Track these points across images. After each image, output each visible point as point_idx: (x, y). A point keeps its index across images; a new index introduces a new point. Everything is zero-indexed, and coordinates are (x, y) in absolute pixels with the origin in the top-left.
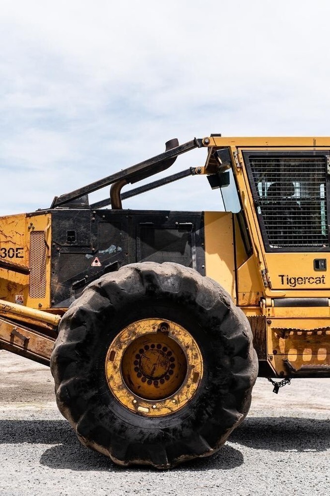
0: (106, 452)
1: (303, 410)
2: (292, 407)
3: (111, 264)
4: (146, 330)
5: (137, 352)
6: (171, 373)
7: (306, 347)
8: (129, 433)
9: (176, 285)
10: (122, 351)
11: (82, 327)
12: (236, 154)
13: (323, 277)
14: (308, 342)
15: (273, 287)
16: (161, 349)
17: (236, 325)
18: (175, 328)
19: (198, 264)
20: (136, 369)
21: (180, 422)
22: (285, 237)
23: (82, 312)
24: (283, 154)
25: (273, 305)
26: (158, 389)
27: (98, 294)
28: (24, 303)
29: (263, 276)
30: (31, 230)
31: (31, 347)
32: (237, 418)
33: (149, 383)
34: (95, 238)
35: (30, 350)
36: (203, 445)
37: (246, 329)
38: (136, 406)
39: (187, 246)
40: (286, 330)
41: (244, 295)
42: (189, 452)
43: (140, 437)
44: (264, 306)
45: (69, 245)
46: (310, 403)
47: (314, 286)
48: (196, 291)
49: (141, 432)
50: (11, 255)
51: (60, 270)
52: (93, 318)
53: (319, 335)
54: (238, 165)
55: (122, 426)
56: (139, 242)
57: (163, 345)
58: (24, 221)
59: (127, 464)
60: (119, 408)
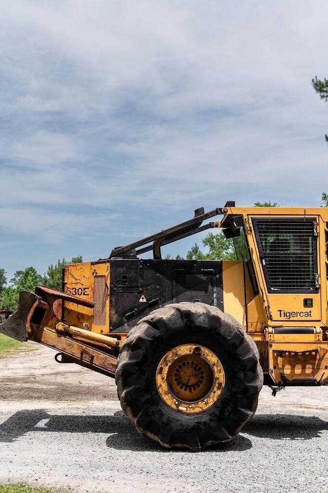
0: (156, 438)
1: (295, 409)
2: (286, 406)
3: (153, 300)
4: (185, 353)
5: (177, 368)
6: (201, 382)
7: (297, 364)
8: (173, 425)
9: (207, 320)
10: (168, 367)
11: (140, 350)
12: (247, 220)
13: (310, 312)
14: (299, 360)
15: (274, 319)
16: (194, 366)
17: (248, 349)
18: (205, 351)
19: (218, 300)
20: (176, 380)
21: (209, 417)
22: (283, 282)
23: (139, 339)
24: (281, 221)
25: (273, 332)
26: (192, 394)
27: (150, 327)
28: (89, 329)
29: (266, 311)
30: (95, 275)
31: (96, 362)
32: (248, 415)
33: (186, 390)
34: (142, 281)
35: (95, 364)
36: (224, 434)
37: (255, 352)
38: (178, 406)
39: (210, 287)
40: (283, 351)
41: (252, 324)
42: (215, 438)
43: (181, 427)
44: (267, 333)
45: (122, 286)
46: (300, 403)
47: (304, 318)
48: (220, 325)
49: (181, 424)
50: (80, 293)
51: (116, 305)
52: (148, 344)
53: (307, 355)
54: (249, 229)
55: (168, 420)
56: (174, 283)
57: (195, 363)
58: (89, 268)
59: (171, 447)
60: (165, 407)
